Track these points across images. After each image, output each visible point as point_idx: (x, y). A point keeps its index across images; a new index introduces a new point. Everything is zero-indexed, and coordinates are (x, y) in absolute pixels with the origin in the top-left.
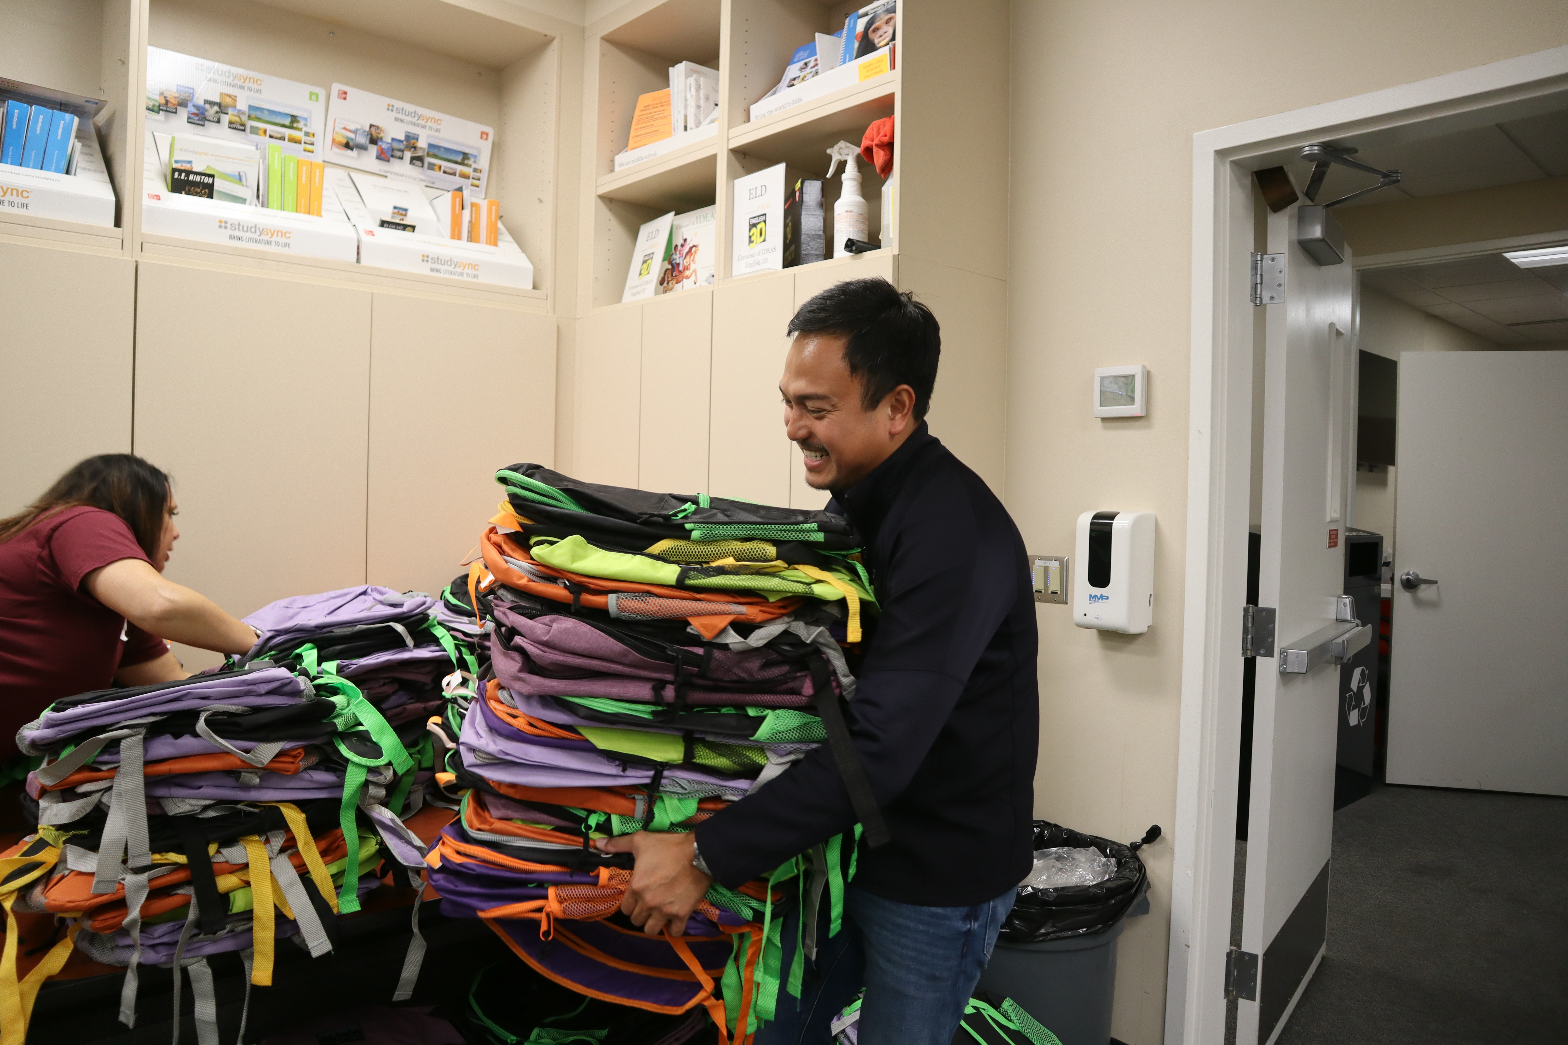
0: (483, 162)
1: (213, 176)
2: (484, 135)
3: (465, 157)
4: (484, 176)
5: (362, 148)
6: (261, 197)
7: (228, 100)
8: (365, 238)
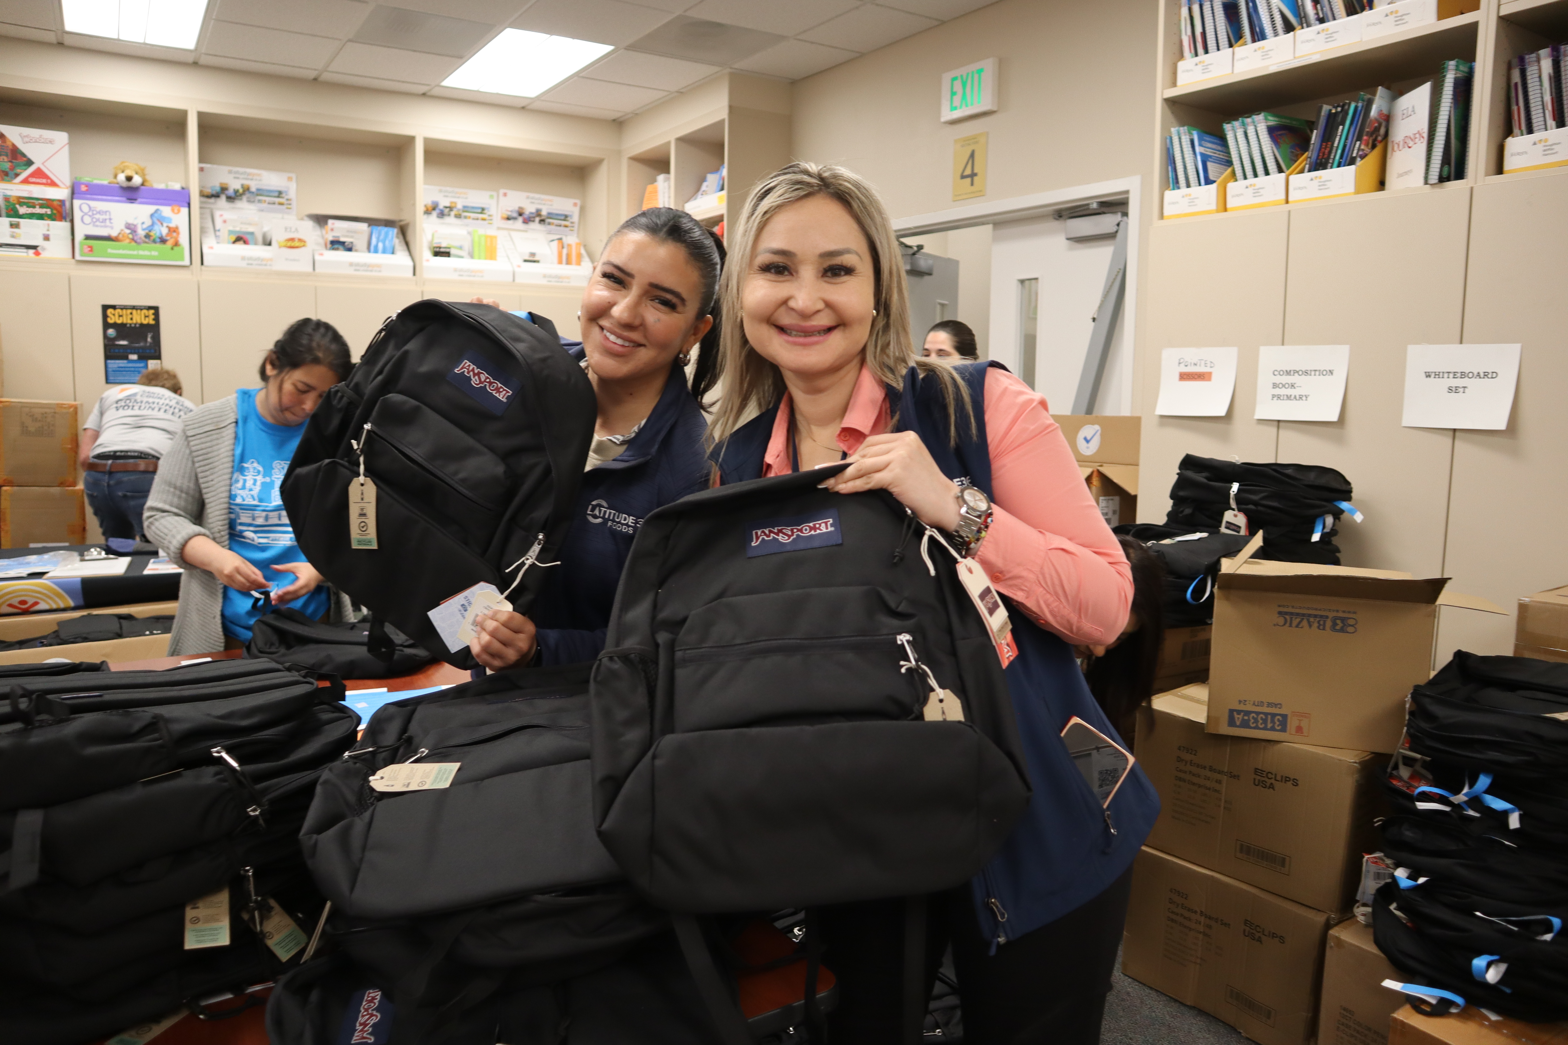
0: (575, 218)
1: (449, 248)
2: (575, 205)
3: (566, 217)
4: (576, 225)
5: (515, 219)
6: (471, 256)
7: (453, 205)
8: (517, 270)
